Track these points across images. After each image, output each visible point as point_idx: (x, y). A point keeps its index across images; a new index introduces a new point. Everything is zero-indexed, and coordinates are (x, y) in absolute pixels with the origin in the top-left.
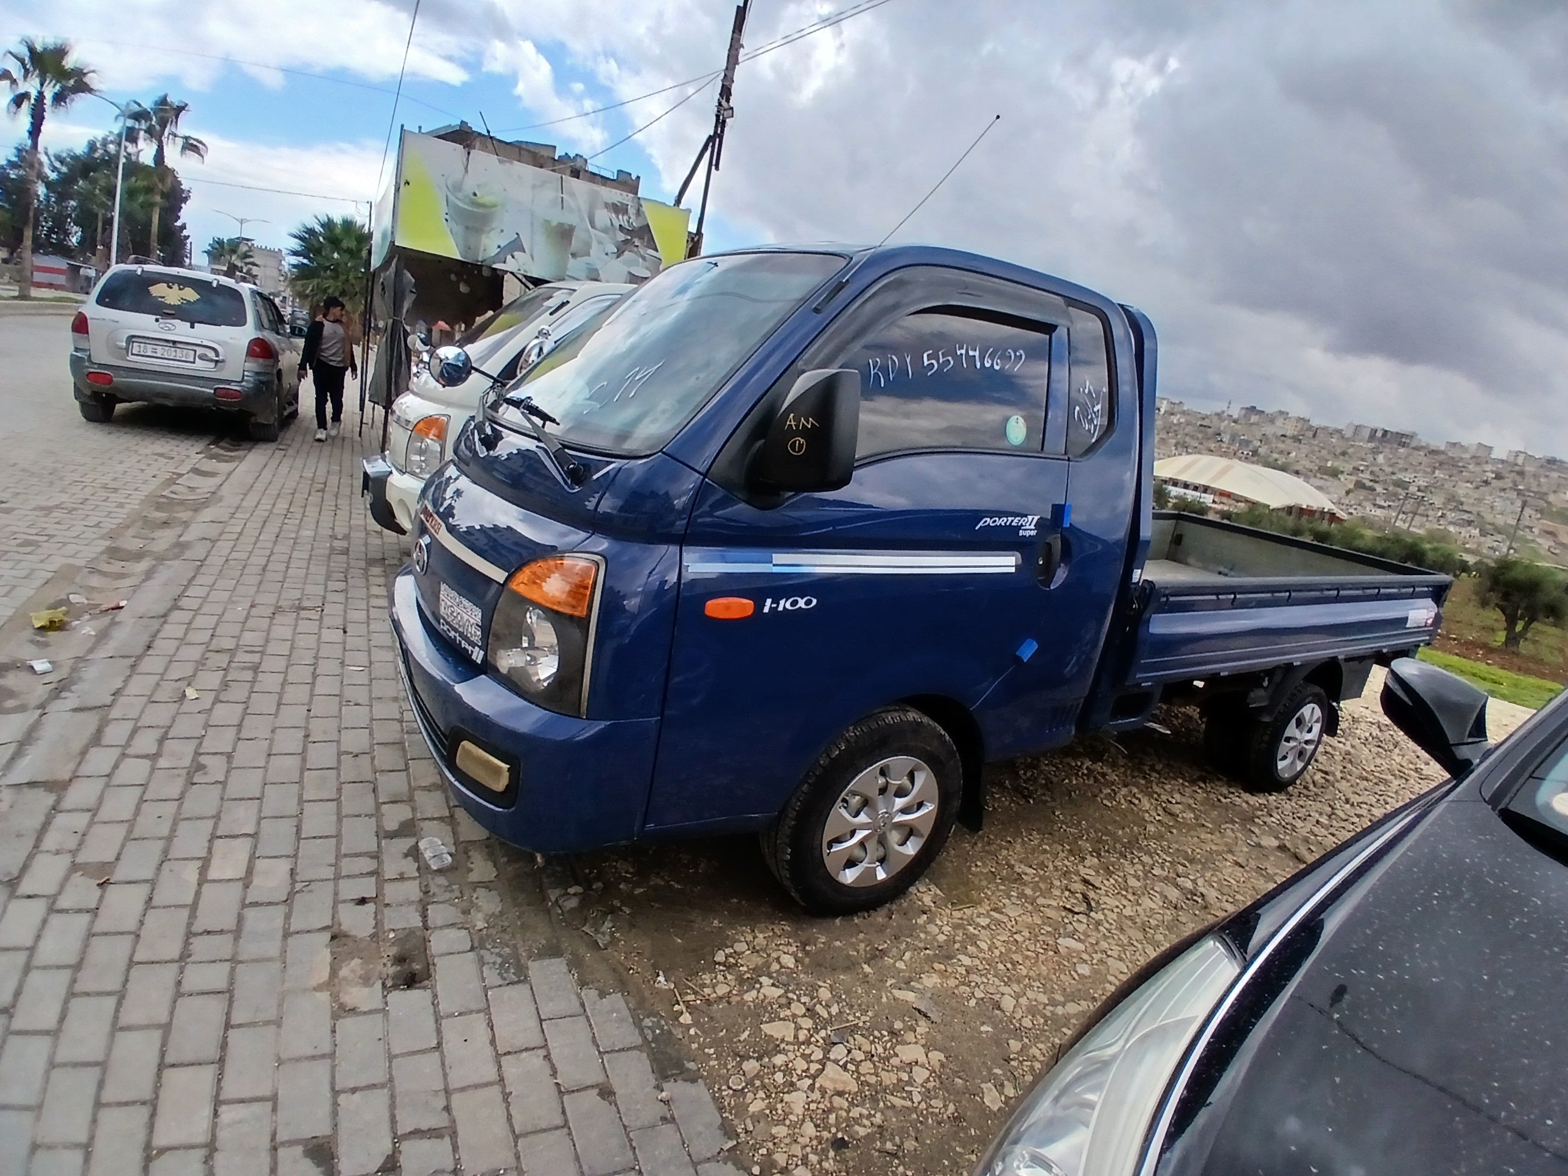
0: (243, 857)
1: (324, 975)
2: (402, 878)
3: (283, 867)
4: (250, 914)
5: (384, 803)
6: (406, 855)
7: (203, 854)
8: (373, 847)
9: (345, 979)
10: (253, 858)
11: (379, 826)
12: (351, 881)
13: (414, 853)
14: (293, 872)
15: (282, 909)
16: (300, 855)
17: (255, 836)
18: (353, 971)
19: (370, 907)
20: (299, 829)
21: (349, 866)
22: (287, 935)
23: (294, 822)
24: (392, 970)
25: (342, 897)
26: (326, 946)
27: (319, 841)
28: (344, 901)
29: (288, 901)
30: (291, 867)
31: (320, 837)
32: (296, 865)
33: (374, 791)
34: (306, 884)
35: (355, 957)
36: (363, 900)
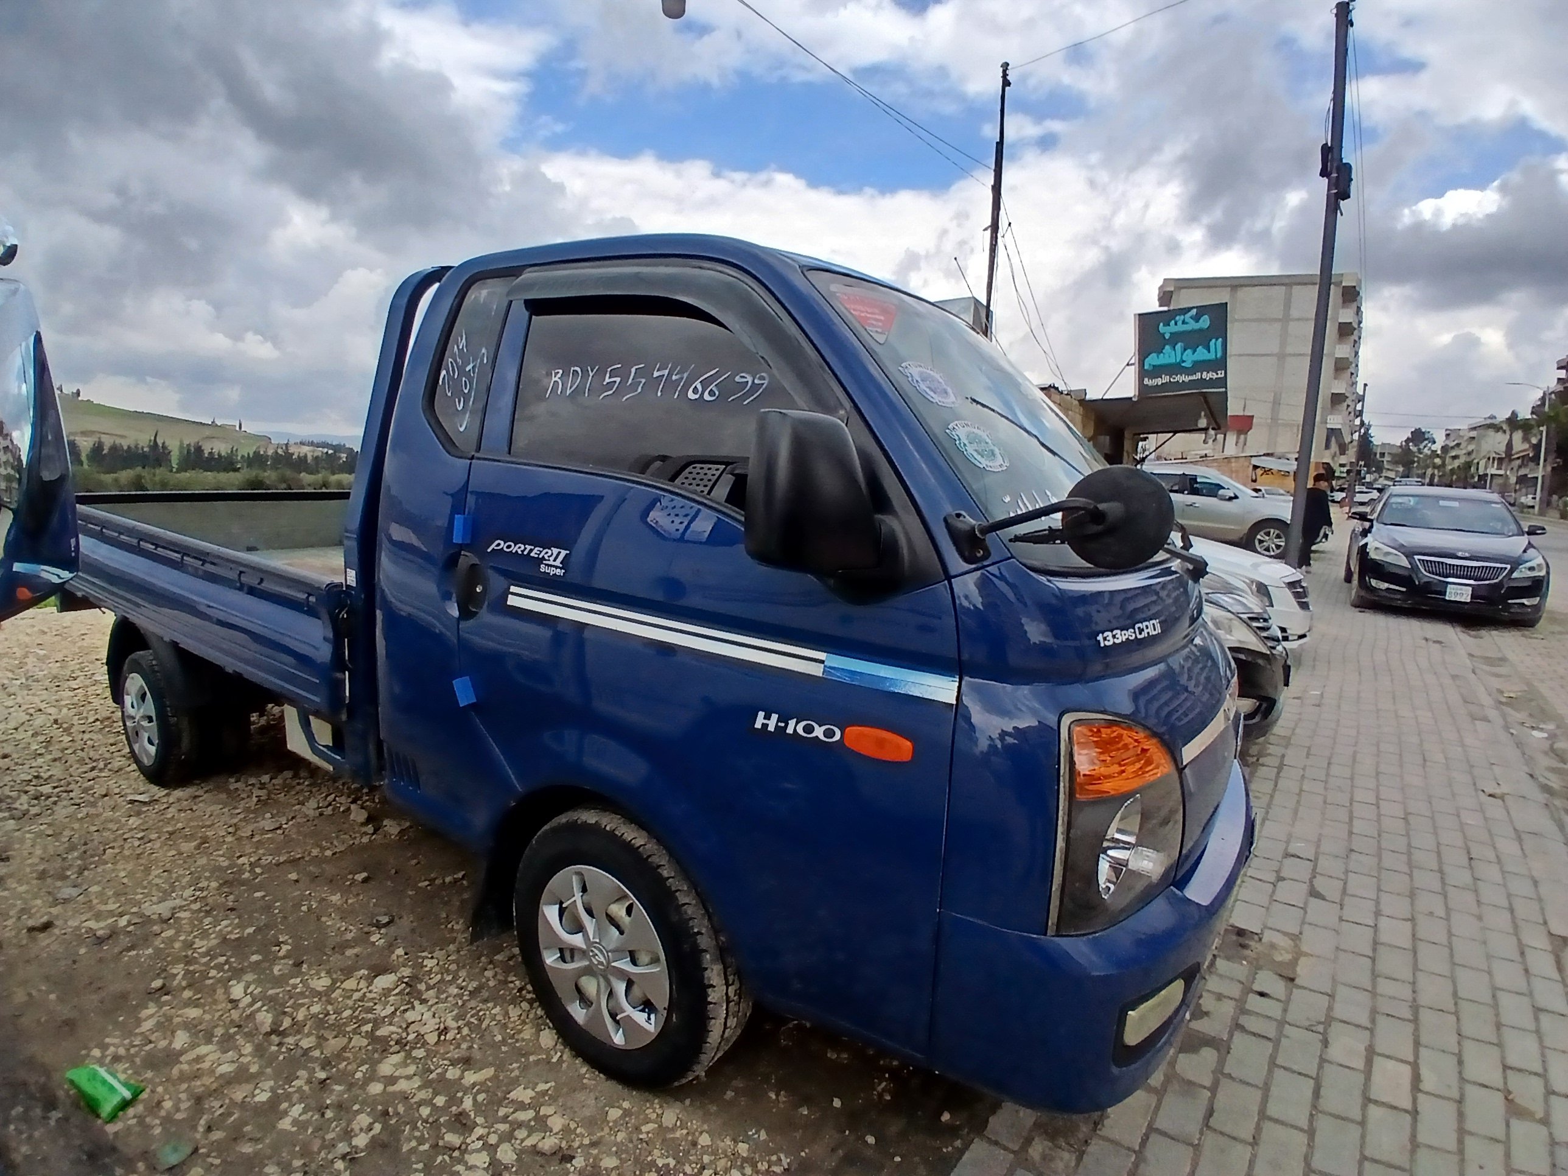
1: (1303, 961)
2: (1219, 997)
3: (1335, 1052)
4: (1364, 1021)
5: (1205, 1088)
6: (1207, 1014)
8: (1238, 1036)
9: (1288, 952)
10: (1367, 1074)
11: (1222, 1060)
12: (1269, 1015)
13: (1197, 1013)
14: (1325, 1045)
15: (1335, 1015)
16: (1317, 1061)
17: (1367, 1101)
18: (1281, 954)
19: (1257, 987)
20: (1316, 1095)
21: (1268, 1029)
22: (1332, 996)
23: (1323, 1106)
24: (1252, 943)
25: (1280, 1005)
26: (1299, 976)
27: (1295, 1068)
28: (1277, 999)
29: (1329, 1019)
30: (1328, 1050)
31: (1294, 1072)
32: (1322, 1051)
33: (1210, 1112)
34: (1314, 1028)
35: (1278, 962)
36: (1262, 994)
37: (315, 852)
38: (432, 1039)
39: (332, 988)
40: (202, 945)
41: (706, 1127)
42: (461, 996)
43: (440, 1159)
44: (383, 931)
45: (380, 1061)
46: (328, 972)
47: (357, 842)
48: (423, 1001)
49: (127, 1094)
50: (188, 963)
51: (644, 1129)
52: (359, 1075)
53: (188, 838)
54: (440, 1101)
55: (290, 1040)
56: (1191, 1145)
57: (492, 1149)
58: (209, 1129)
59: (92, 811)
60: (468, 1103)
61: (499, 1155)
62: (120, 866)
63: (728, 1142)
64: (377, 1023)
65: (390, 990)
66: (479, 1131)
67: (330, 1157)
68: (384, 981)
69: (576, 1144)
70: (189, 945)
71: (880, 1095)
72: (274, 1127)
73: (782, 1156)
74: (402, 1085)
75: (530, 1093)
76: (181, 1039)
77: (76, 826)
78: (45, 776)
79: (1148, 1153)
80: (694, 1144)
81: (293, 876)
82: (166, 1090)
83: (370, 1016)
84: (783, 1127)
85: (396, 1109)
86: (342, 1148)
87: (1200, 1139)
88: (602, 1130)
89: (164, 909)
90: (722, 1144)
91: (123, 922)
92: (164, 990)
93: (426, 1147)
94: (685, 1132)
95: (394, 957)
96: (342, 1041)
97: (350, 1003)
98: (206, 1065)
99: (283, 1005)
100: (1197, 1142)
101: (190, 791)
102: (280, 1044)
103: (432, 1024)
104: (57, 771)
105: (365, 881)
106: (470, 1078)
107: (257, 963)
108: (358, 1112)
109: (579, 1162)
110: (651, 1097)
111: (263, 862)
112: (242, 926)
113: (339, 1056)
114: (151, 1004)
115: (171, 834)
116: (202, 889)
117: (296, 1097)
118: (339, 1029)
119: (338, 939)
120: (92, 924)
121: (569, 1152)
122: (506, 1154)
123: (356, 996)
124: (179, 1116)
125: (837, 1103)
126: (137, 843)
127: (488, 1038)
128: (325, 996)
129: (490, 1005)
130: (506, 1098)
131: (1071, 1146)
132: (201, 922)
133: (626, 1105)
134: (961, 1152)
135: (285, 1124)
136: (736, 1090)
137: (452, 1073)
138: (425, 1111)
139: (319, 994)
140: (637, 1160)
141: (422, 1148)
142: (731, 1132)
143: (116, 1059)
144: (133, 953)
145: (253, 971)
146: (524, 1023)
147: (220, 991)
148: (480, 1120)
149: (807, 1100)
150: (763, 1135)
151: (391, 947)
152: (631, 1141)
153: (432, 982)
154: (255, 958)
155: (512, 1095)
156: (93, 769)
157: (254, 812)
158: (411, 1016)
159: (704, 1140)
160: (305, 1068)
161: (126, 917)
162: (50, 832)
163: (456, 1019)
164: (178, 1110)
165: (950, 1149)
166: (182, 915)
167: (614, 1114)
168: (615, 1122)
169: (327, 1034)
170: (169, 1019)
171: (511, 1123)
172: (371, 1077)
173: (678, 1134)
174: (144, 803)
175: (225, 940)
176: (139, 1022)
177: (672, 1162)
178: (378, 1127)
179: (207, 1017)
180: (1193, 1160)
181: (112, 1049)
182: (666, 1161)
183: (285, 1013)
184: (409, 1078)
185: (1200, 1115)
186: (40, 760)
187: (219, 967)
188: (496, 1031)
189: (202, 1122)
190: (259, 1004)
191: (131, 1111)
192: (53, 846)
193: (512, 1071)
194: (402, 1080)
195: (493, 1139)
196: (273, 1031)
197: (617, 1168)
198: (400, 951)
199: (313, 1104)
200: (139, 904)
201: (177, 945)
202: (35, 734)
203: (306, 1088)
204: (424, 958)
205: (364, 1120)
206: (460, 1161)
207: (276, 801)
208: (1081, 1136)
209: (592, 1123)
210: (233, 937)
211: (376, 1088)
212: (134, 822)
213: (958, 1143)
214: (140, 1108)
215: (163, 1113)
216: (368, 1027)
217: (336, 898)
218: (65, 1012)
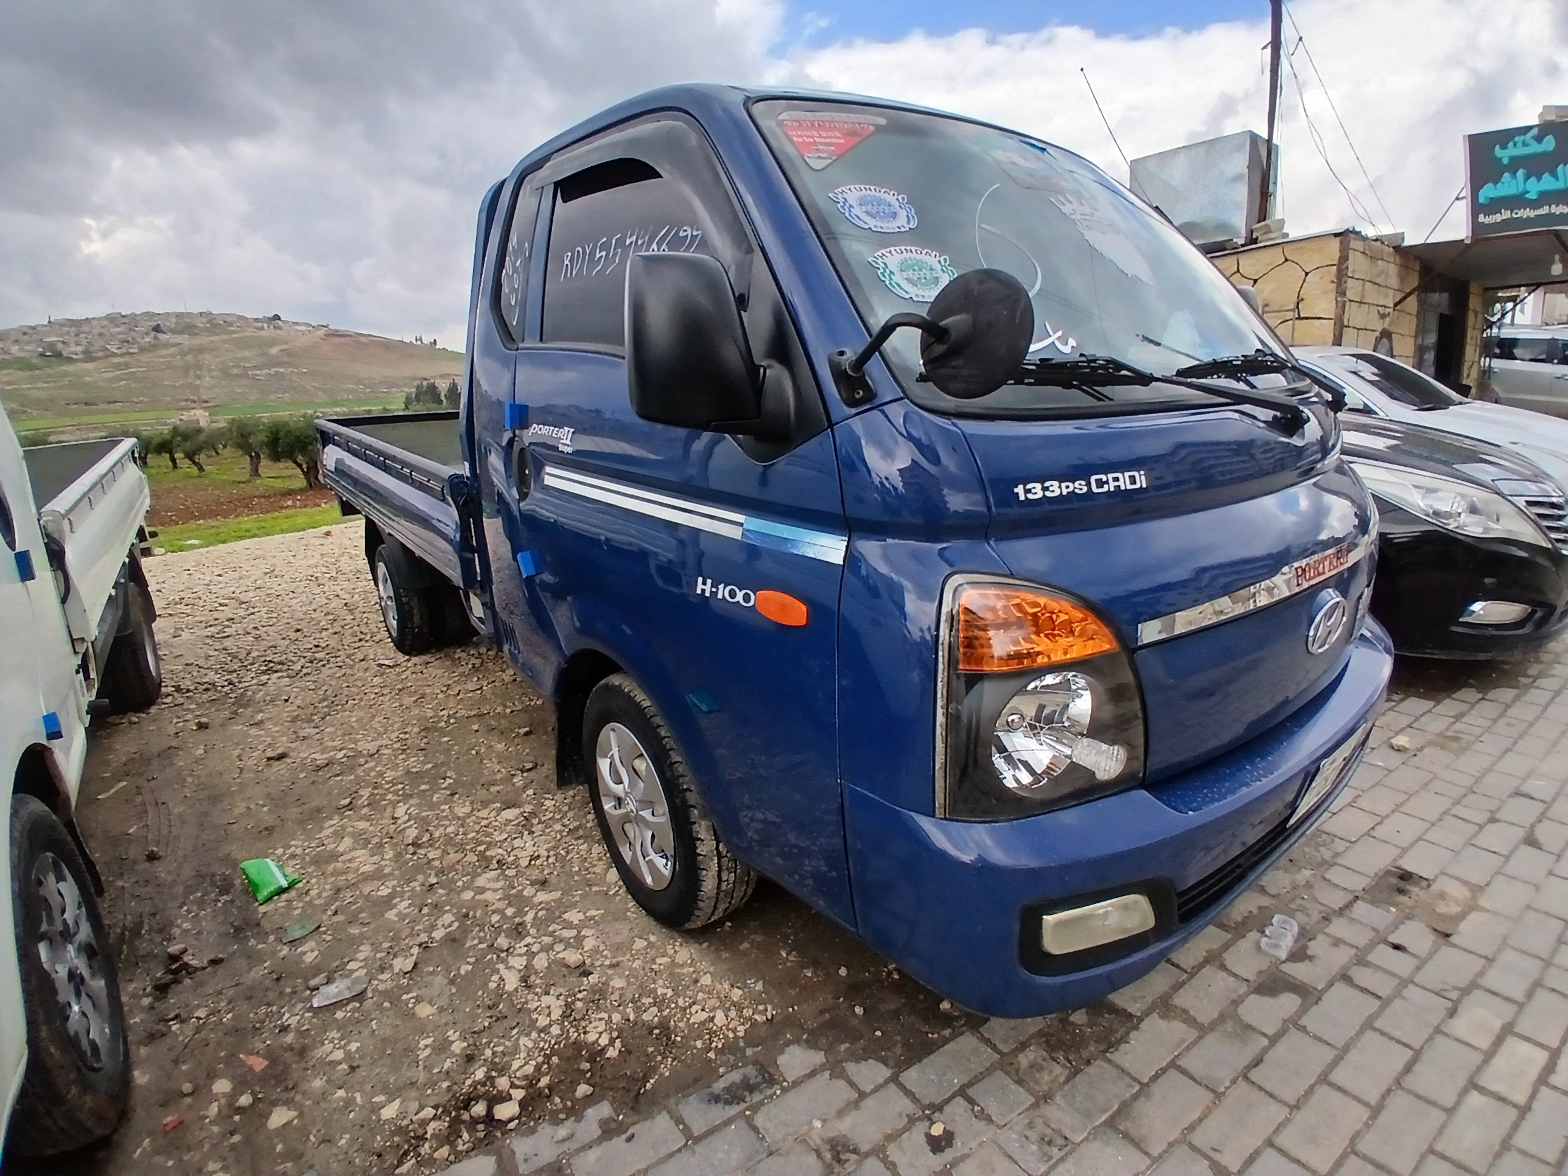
0: (1499, 1062)
1: (1473, 916)
2: (1338, 942)
3: (1459, 1026)
4: (1518, 994)
5: (1265, 1035)
6: (1310, 958)
7: (1544, 1091)
8: (1338, 988)
9: (1458, 905)
10: (1489, 1055)
11: (1303, 1010)
12: (1394, 971)
13: (1299, 954)
14: (1452, 1013)
15: (1482, 981)
16: (1431, 1030)
17: (1473, 1085)
18: (1448, 905)
19: (1395, 938)
20: (1408, 1069)
21: (1384, 986)
22: (1490, 961)
23: (1409, 1081)
24: (1414, 890)
25: (1415, 962)
26: (1459, 933)
27: (1397, 1034)
28: (1415, 956)
29: (1473, 986)
30: (1450, 1020)
31: (1392, 1038)
32: (1443, 1020)
33: (1257, 1062)
34: (1445, 994)
35: (1440, 915)
36: (1397, 947)
37: (499, 709)
38: (524, 862)
39: (469, 815)
40: (390, 775)
41: (712, 969)
42: (561, 832)
43: (489, 956)
44: (525, 774)
45: (479, 875)
46: (472, 803)
47: (532, 703)
48: (531, 833)
49: (285, 884)
50: (375, 788)
51: (658, 961)
52: (460, 883)
53: (410, 695)
54: (510, 912)
55: (422, 851)
56: (1214, 1091)
57: (530, 955)
58: (336, 913)
59: (349, 671)
60: (529, 918)
61: (535, 962)
62: (355, 713)
63: (726, 986)
64: (490, 846)
65: (511, 821)
66: (529, 940)
67: (411, 944)
68: (510, 814)
69: (598, 963)
70: (381, 774)
71: (890, 973)
72: (383, 916)
73: (769, 1007)
74: (488, 896)
75: (581, 916)
76: (348, 842)
77: (333, 683)
78: (323, 645)
79: (1156, 1089)
80: (696, 981)
81: (475, 727)
82: (317, 883)
83: (488, 839)
84: (780, 984)
85: (475, 913)
86: (423, 937)
87: (1227, 1088)
88: (625, 955)
89: (372, 747)
90: (719, 986)
91: (340, 755)
92: (350, 806)
93: (484, 946)
94: (692, 969)
95: (525, 796)
96: (460, 855)
97: (477, 827)
98: (353, 865)
99: (429, 824)
100: (1222, 1090)
101: (426, 658)
102: (414, 854)
103: (530, 850)
104: (332, 643)
105: (526, 734)
106: (542, 896)
107: (424, 791)
108: (447, 911)
109: (593, 979)
110: (676, 936)
111: (458, 715)
112: (424, 763)
113: (452, 868)
114: (336, 817)
115: (400, 690)
116: (406, 733)
117: (407, 895)
118: (461, 848)
119: (489, 778)
120: (317, 756)
121: (590, 969)
122: (541, 962)
123: (484, 822)
124: (318, 902)
125: (843, 972)
126: (373, 696)
127: (567, 868)
128: (462, 821)
129: (580, 841)
130: (560, 917)
131: (1070, 1062)
132: (396, 758)
133: (652, 938)
134: (946, 1041)
135: (391, 915)
136: (752, 943)
137: (529, 891)
138: (495, 918)
139: (459, 818)
140: (641, 986)
141: (481, 946)
142: (732, 978)
143: (293, 856)
144: (339, 778)
145: (419, 797)
146: (600, 859)
147: (389, 810)
148: (533, 931)
149: (815, 964)
150: (759, 986)
151: (525, 788)
152: (644, 969)
153: (543, 819)
154: (423, 787)
155: (566, 916)
156: (361, 640)
157: (466, 676)
158: (517, 843)
159: (706, 980)
160: (424, 873)
161: (344, 752)
162: (313, 687)
163: (548, 850)
164: (320, 897)
165: (936, 1036)
166: (385, 751)
167: (640, 944)
168: (638, 951)
169: (451, 850)
170: (343, 828)
171: (555, 937)
172: (465, 888)
173: (685, 971)
174: (390, 667)
175: (408, 772)
176: (322, 829)
177: (670, 993)
178: (456, 924)
179: (371, 829)
180: (1207, 1107)
181: (293, 849)
182: (665, 991)
183: (427, 830)
184: (495, 890)
185: (1244, 1061)
186: (324, 633)
187: (396, 793)
188: (576, 862)
189: (333, 907)
190: (412, 822)
191: (285, 896)
192: (311, 697)
193: (573, 896)
194: (490, 892)
195: (535, 948)
196: (413, 844)
197: (622, 989)
198: (530, 792)
199: (418, 901)
200: (356, 742)
201: (373, 774)
202: (327, 614)
203: (418, 889)
204: (546, 799)
205: (448, 918)
206: (504, 961)
207: (487, 669)
208: (1085, 1054)
209: (618, 948)
210: (414, 770)
211: (468, 895)
212: (377, 680)
213: (947, 1032)
214: (293, 893)
215: (308, 899)
216: (482, 848)
217: (500, 747)
218: (271, 820)
